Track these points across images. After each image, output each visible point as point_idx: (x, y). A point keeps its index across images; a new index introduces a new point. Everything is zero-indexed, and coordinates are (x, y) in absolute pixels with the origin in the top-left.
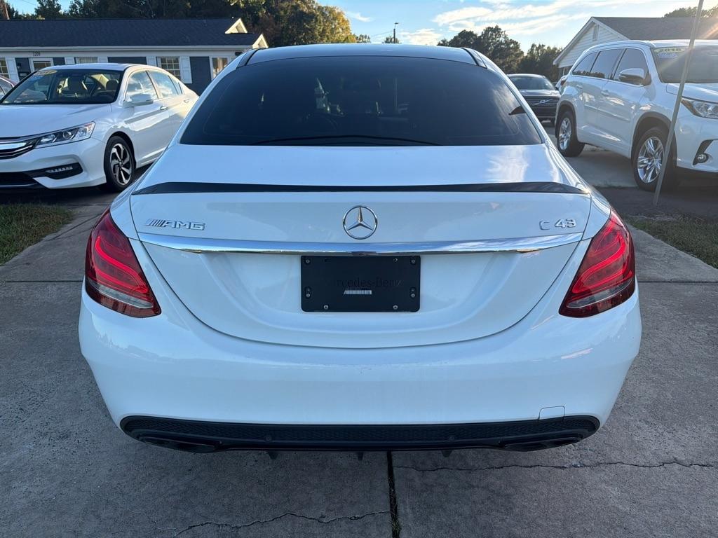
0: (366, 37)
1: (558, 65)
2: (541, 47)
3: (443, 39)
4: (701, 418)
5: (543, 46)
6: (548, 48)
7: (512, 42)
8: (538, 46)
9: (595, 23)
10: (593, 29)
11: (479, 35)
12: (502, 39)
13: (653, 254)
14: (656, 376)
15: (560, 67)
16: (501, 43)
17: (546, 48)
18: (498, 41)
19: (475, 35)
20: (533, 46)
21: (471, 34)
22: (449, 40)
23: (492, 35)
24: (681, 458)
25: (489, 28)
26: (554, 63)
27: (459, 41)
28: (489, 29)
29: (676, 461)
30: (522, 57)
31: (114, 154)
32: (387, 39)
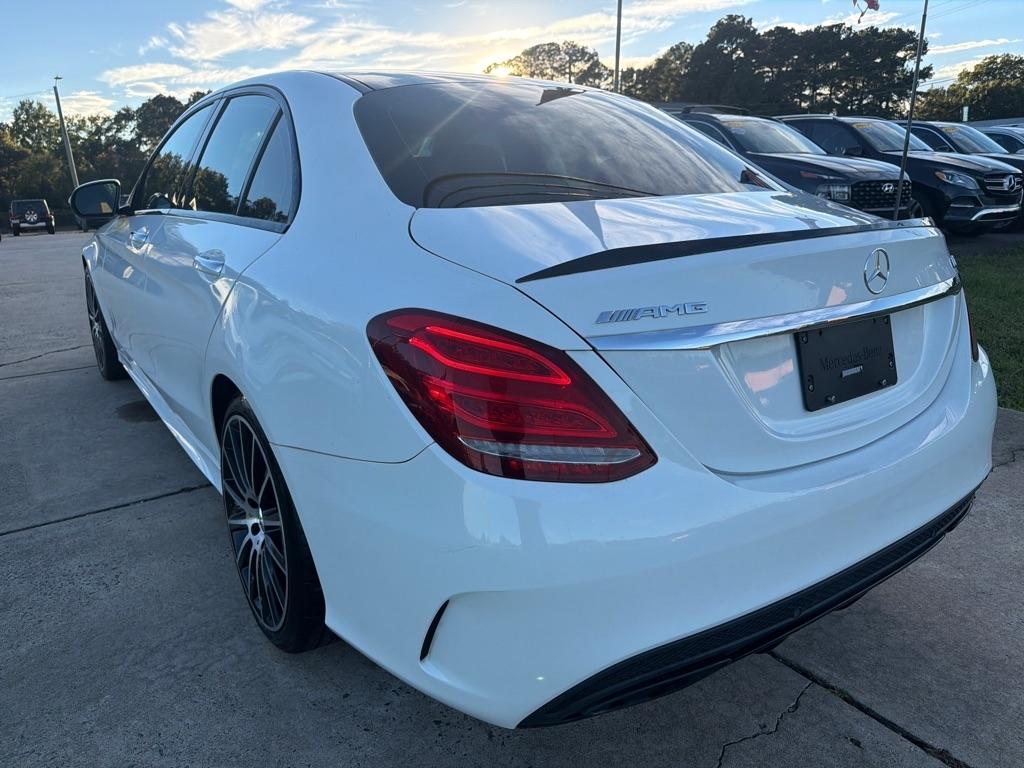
3: (124, 106)
11: (184, 101)
19: (179, 102)
21: (171, 100)
22: (135, 109)
25: (198, 93)
27: (154, 111)
32: (23, 104)
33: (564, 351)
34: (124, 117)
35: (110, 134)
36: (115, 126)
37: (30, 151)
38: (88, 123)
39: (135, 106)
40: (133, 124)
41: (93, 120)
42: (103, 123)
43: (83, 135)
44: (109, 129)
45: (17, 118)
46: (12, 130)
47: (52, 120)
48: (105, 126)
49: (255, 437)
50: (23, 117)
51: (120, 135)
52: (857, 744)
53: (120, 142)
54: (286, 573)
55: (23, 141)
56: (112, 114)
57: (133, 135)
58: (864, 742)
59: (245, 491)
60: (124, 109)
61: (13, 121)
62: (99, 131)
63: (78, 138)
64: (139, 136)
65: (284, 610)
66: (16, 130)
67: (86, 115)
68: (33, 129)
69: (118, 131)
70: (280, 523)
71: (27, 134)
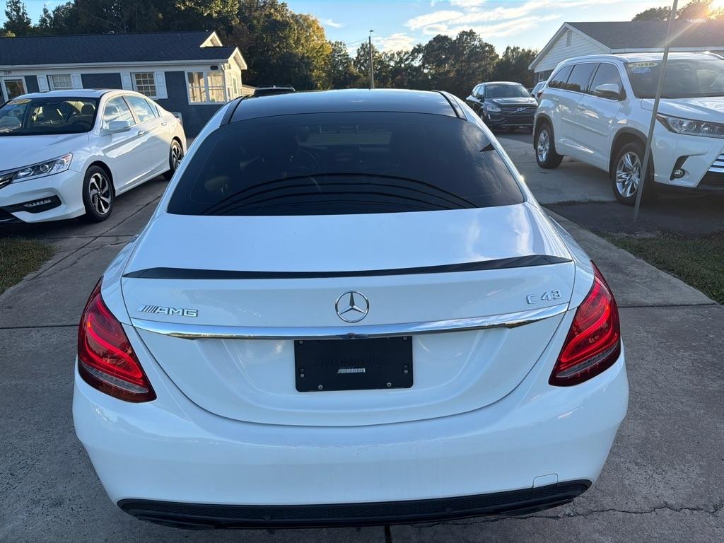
0: (341, 43)
1: (533, 70)
2: (516, 49)
3: (418, 43)
4: (689, 457)
5: (518, 48)
6: (523, 50)
7: (487, 45)
8: (512, 48)
9: (567, 29)
10: (566, 33)
11: (454, 39)
12: (477, 43)
13: (635, 276)
14: (643, 412)
15: (535, 72)
16: (476, 47)
17: (520, 50)
18: (473, 45)
19: (450, 39)
20: (508, 48)
21: (446, 38)
22: (424, 45)
23: (466, 39)
24: (671, 502)
26: (530, 68)
27: (434, 46)
28: (464, 33)
29: (666, 506)
30: (497, 60)
31: (93, 184)
32: (363, 45)
34: (417, 50)
35: (407, 62)
36: (411, 57)
37: (362, 75)
38: (396, 56)
39: (424, 43)
40: (421, 56)
41: (399, 54)
42: (404, 56)
43: (392, 64)
44: (407, 59)
45: (359, 54)
46: (355, 62)
47: (377, 55)
48: (405, 58)
50: (362, 53)
51: (413, 63)
53: (410, 67)
55: (360, 68)
56: (410, 50)
57: (421, 63)
60: (418, 46)
61: (356, 56)
62: (401, 61)
63: (389, 66)
64: (424, 64)
66: (357, 62)
68: (366, 60)
69: (412, 60)
71: (362, 65)
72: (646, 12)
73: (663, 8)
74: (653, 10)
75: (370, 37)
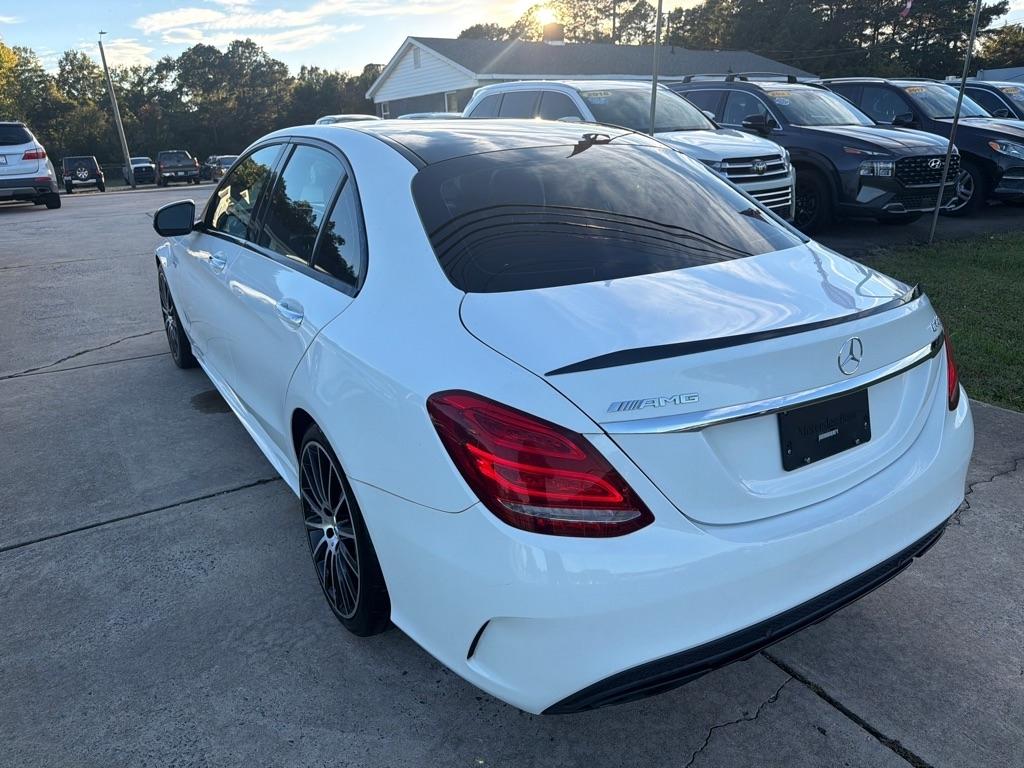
0: (25, 50)
1: (372, 99)
2: (314, 70)
3: (165, 56)
5: (317, 69)
6: (325, 71)
7: (275, 63)
8: (309, 69)
9: (413, 45)
10: (412, 52)
11: (224, 51)
12: (260, 58)
15: (376, 101)
16: (260, 65)
17: (321, 71)
18: (255, 61)
19: (219, 52)
20: (303, 68)
21: (211, 49)
22: (175, 58)
23: (244, 52)
25: (237, 42)
26: (367, 96)
27: (194, 61)
28: (237, 44)
30: (294, 85)
32: (67, 55)
33: (581, 435)
34: (165, 67)
35: (152, 85)
36: (156, 76)
37: (75, 103)
38: (130, 73)
39: (175, 55)
40: (174, 74)
41: (135, 71)
42: (145, 74)
43: (126, 86)
44: (151, 80)
45: (63, 70)
46: (58, 82)
47: (95, 71)
48: (147, 77)
49: (332, 464)
50: (68, 68)
51: (162, 85)
52: (823, 732)
53: (161, 92)
54: (358, 576)
55: (69, 92)
56: (154, 65)
57: (175, 86)
58: (829, 731)
59: (322, 502)
60: (166, 60)
61: (59, 72)
62: (141, 82)
63: (121, 89)
64: (180, 87)
65: (356, 604)
66: (62, 81)
67: (128, 64)
68: (77, 80)
69: (160, 81)
70: (354, 537)
71: (72, 86)
72: (472, 28)
73: (489, 24)
74: (479, 27)
75: (100, 43)
